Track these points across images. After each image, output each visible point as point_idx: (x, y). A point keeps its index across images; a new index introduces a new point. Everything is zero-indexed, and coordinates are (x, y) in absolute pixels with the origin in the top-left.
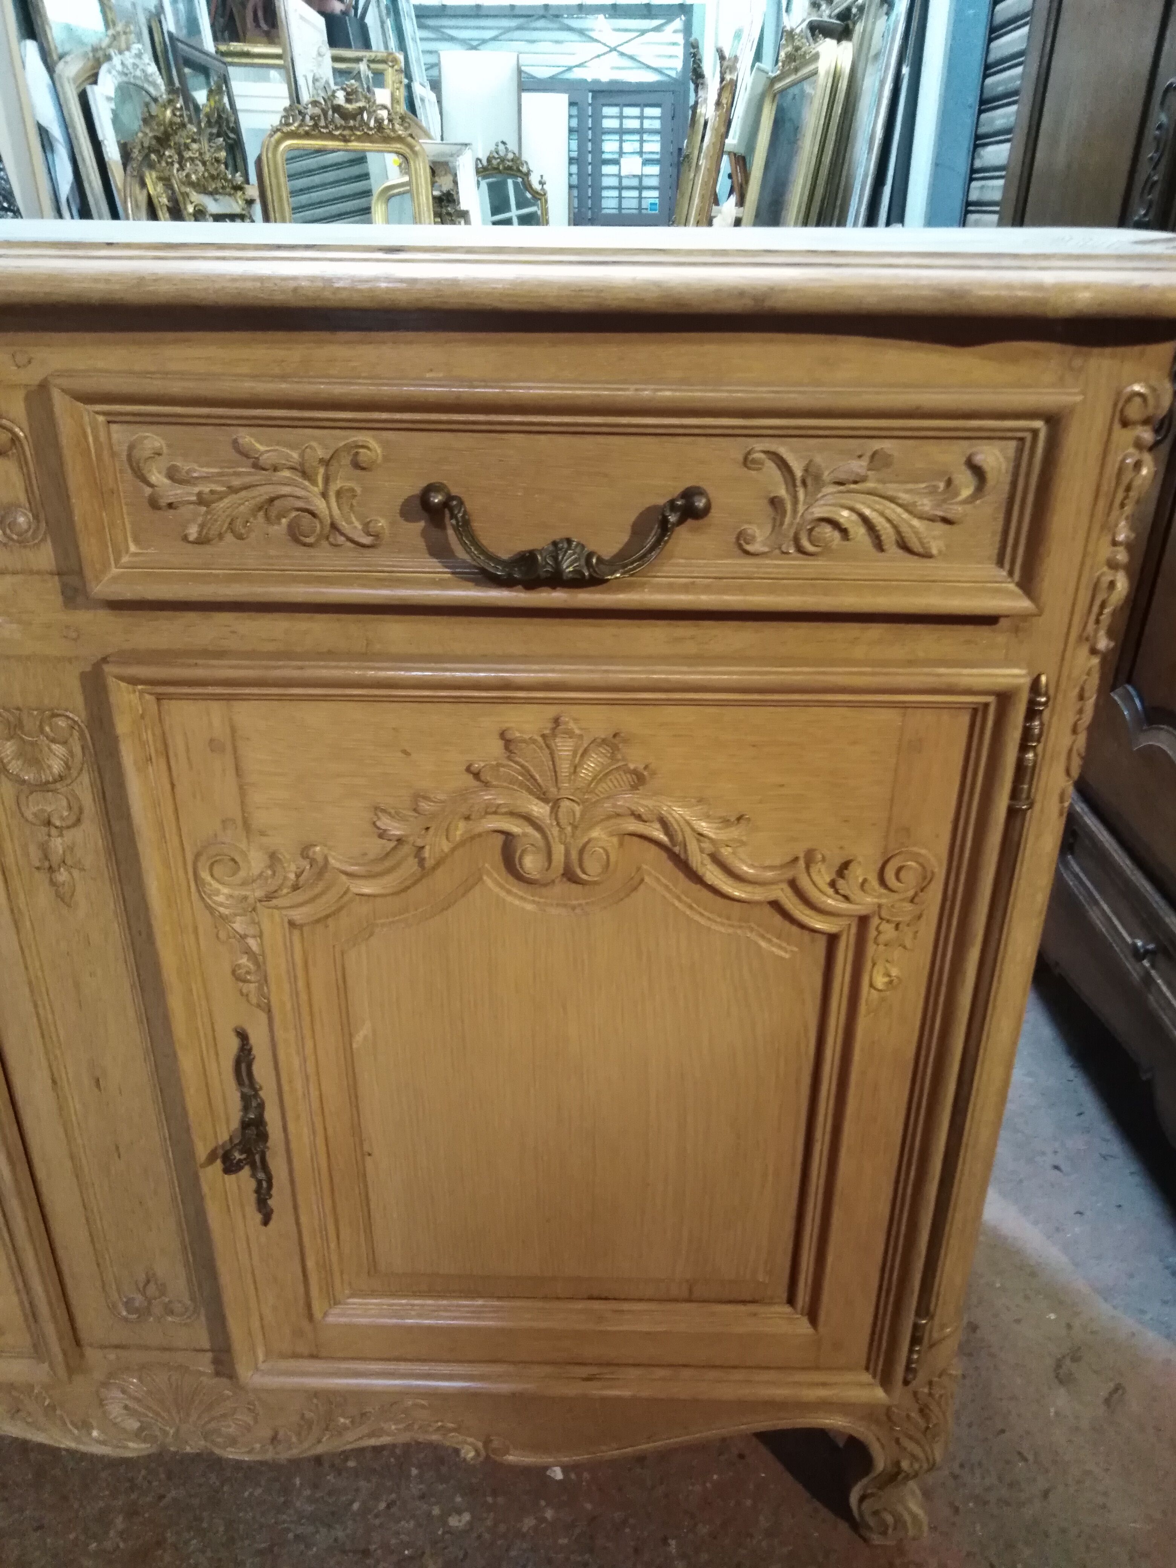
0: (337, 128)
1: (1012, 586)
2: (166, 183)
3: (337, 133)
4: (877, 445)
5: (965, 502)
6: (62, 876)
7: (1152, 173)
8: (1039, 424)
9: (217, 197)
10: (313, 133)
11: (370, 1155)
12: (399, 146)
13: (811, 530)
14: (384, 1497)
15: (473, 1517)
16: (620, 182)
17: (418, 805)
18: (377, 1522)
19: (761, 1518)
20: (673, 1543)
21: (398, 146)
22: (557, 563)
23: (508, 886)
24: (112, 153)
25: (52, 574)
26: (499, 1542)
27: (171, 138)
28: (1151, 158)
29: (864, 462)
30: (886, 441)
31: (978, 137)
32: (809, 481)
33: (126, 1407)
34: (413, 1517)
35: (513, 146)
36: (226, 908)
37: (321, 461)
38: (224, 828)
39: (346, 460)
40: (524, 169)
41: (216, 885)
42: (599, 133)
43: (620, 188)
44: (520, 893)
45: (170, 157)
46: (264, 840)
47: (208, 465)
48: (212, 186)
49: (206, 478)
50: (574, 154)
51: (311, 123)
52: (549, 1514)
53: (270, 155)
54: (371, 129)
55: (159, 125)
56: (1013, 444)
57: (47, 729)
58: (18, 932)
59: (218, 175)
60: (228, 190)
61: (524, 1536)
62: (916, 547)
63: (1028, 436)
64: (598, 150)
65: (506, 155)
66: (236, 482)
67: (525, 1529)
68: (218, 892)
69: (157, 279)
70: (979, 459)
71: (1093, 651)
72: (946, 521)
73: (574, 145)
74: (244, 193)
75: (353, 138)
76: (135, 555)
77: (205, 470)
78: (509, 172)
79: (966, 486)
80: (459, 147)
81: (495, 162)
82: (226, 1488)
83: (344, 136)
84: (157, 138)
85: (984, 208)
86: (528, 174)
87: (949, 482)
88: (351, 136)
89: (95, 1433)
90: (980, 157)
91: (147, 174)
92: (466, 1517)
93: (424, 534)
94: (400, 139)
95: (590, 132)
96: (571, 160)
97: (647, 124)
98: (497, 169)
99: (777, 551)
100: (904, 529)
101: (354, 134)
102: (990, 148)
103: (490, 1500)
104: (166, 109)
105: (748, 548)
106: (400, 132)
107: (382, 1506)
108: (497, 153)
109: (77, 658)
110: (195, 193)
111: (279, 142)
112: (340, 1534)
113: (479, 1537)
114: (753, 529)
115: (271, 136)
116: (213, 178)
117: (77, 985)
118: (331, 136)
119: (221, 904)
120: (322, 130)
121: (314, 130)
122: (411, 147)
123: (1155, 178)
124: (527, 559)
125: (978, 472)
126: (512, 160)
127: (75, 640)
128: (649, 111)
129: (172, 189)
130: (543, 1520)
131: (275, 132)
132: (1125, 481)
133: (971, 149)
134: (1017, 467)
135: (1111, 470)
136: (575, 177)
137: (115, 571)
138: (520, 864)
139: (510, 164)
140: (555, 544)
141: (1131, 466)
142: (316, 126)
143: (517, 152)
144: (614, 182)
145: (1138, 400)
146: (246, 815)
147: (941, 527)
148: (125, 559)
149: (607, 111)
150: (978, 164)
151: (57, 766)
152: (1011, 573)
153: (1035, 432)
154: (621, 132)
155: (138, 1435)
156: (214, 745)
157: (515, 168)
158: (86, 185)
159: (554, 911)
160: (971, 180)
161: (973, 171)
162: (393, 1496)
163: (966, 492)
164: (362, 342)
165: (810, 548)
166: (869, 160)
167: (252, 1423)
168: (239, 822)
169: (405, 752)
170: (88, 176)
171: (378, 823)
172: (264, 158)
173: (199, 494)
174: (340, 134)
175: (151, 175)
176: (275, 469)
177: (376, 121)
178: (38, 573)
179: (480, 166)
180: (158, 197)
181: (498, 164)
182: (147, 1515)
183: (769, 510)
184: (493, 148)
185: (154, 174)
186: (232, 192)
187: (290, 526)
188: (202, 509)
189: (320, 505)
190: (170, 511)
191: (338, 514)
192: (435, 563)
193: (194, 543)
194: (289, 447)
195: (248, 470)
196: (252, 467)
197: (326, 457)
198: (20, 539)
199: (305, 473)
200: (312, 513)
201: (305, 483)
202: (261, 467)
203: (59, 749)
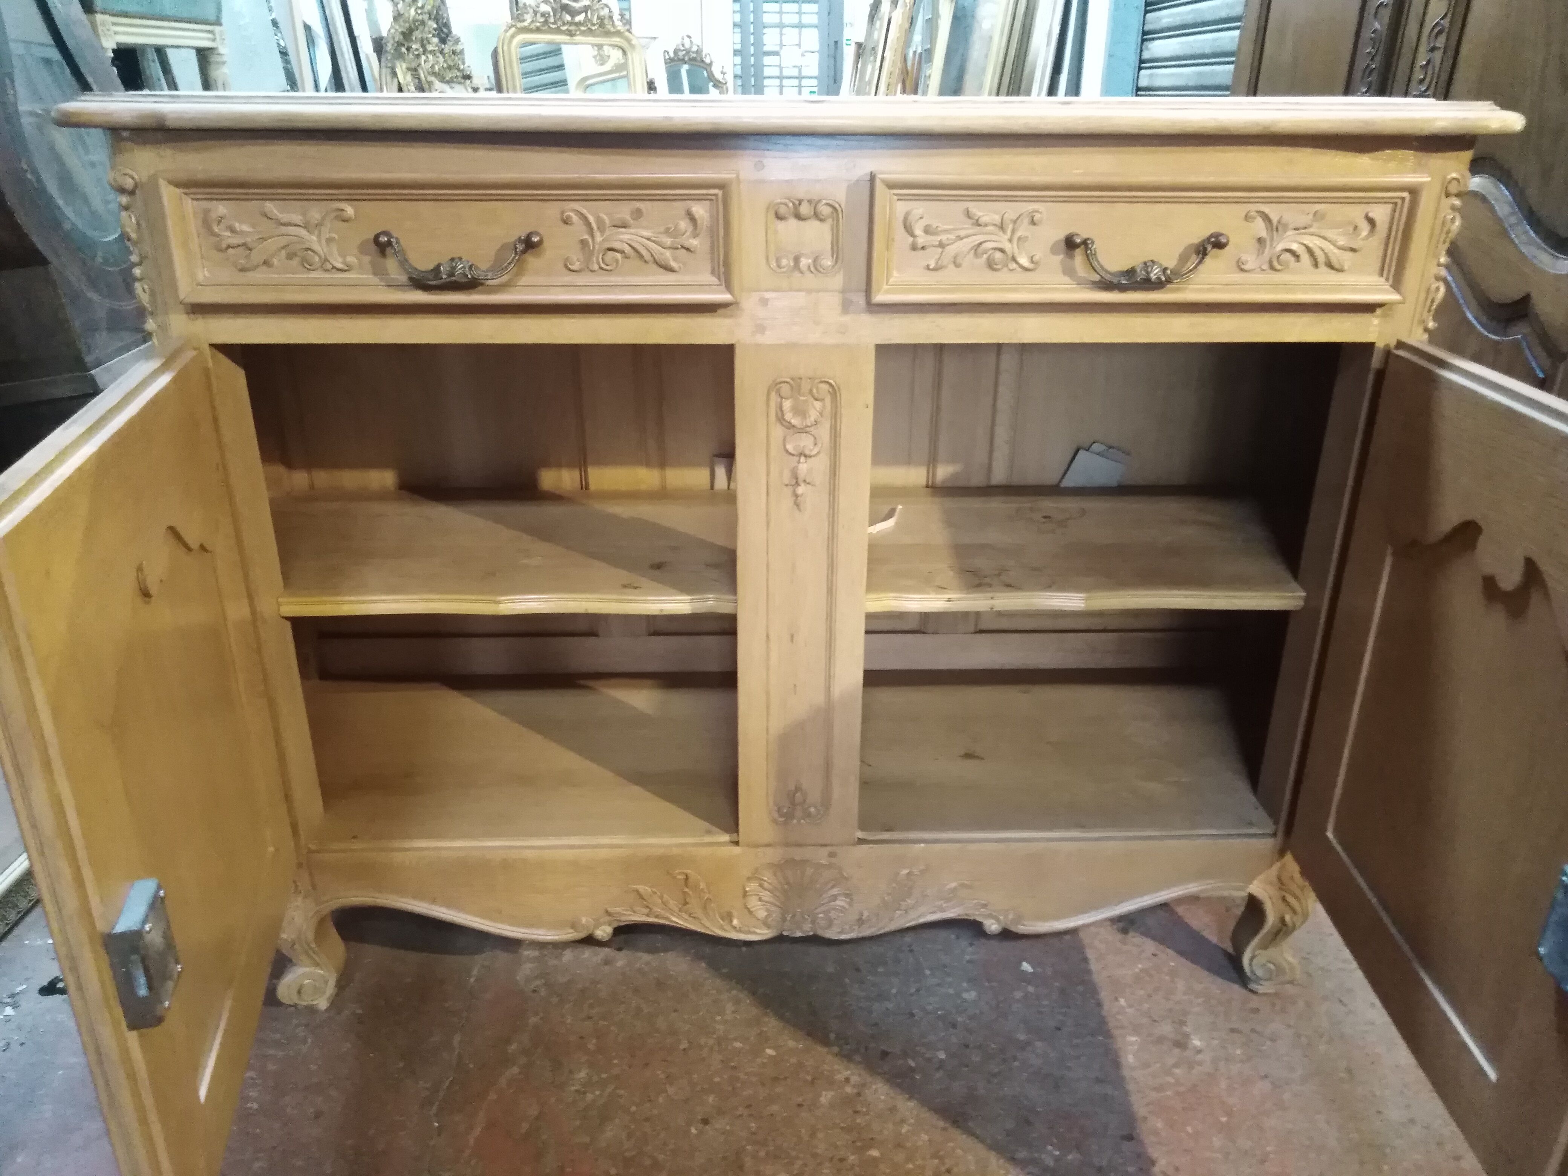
0: (564, 24)
1: (1388, 287)
2: (414, 73)
3: (564, 28)
4: (1318, 207)
5: (1363, 239)
6: (800, 490)
7: (1370, 63)
8: (1405, 194)
9: (453, 85)
10: (544, 28)
12: (618, 39)
13: (1279, 256)
15: (978, 993)
16: (781, 72)
18: (912, 998)
21: (616, 40)
22: (1148, 273)
24: (366, 48)
25: (839, 292)
26: (1002, 1005)
27: (414, 33)
28: (1369, 53)
29: (1311, 216)
30: (1323, 205)
31: (1144, 33)
32: (1280, 228)
33: (760, 900)
34: (937, 995)
35: (696, 40)
37: (1011, 220)
39: (1026, 221)
40: (707, 61)
42: (760, 27)
43: (781, 78)
45: (417, 50)
47: (947, 224)
48: (449, 75)
49: (946, 232)
50: (738, 47)
51: (542, 20)
52: (1030, 989)
53: (505, 48)
54: (594, 25)
55: (405, 22)
56: (1390, 206)
57: (815, 391)
58: (768, 529)
59: (454, 65)
60: (459, 79)
61: (1018, 1001)
62: (1337, 266)
63: (1399, 201)
64: (758, 44)
65: (691, 47)
66: (962, 233)
67: (1017, 998)
70: (1371, 215)
71: (1426, 330)
72: (1353, 250)
73: (738, 38)
74: (471, 82)
75: (578, 33)
76: (898, 277)
77: (945, 227)
78: (693, 63)
79: (1365, 228)
80: (647, 40)
81: (681, 54)
83: (570, 31)
84: (403, 34)
85: (1151, 93)
86: (710, 64)
87: (1356, 228)
88: (576, 31)
89: (735, 922)
90: (1147, 49)
91: (398, 65)
92: (974, 993)
93: (1062, 262)
94: (618, 33)
95: (752, 26)
96: (736, 53)
97: (806, 19)
98: (683, 60)
99: (1259, 269)
100: (1330, 255)
101: (579, 30)
102: (1157, 42)
103: (986, 984)
104: (410, 8)
105: (1243, 267)
106: (619, 28)
108: (683, 45)
109: (842, 345)
110: (437, 82)
111: (513, 36)
113: (987, 1003)
114: (1244, 257)
115: (506, 31)
116: (450, 68)
117: (793, 566)
118: (558, 31)
120: (551, 26)
121: (543, 26)
122: (629, 41)
123: (1374, 66)
124: (1130, 273)
125: (1371, 222)
126: (697, 52)
127: (844, 334)
128: (806, 7)
129: (419, 79)
130: (1028, 992)
131: (510, 28)
132: (1445, 229)
133: (1139, 43)
134: (1393, 218)
135: (1439, 222)
136: (739, 67)
137: (885, 287)
139: (695, 55)
140: (1145, 263)
141: (1449, 220)
142: (546, 22)
143: (700, 44)
144: (775, 72)
145: (1455, 182)
147: (1349, 254)
148: (892, 280)
149: (767, 7)
150: (1146, 55)
151: (814, 416)
152: (1387, 280)
153: (1403, 199)
154: (781, 26)
155: (766, 924)
157: (699, 59)
158: (343, 75)
160: (1140, 69)
161: (1142, 61)
163: (1365, 233)
165: (1279, 267)
166: (1047, 52)
167: (847, 906)
170: (346, 67)
172: (500, 50)
173: (940, 242)
174: (567, 29)
175: (401, 66)
176: (986, 225)
177: (598, 18)
178: (832, 291)
179: (667, 57)
180: (407, 85)
181: (684, 56)
183: (1257, 245)
184: (679, 42)
185: (404, 66)
186: (463, 81)
187: (988, 259)
188: (940, 250)
189: (1007, 246)
190: (922, 252)
191: (1016, 250)
192: (1067, 279)
193: (932, 270)
194: (996, 213)
195: (970, 226)
196: (973, 224)
197: (1015, 218)
198: (825, 271)
199: (1002, 227)
200: (1002, 250)
201: (1001, 233)
202: (978, 224)
203: (818, 404)
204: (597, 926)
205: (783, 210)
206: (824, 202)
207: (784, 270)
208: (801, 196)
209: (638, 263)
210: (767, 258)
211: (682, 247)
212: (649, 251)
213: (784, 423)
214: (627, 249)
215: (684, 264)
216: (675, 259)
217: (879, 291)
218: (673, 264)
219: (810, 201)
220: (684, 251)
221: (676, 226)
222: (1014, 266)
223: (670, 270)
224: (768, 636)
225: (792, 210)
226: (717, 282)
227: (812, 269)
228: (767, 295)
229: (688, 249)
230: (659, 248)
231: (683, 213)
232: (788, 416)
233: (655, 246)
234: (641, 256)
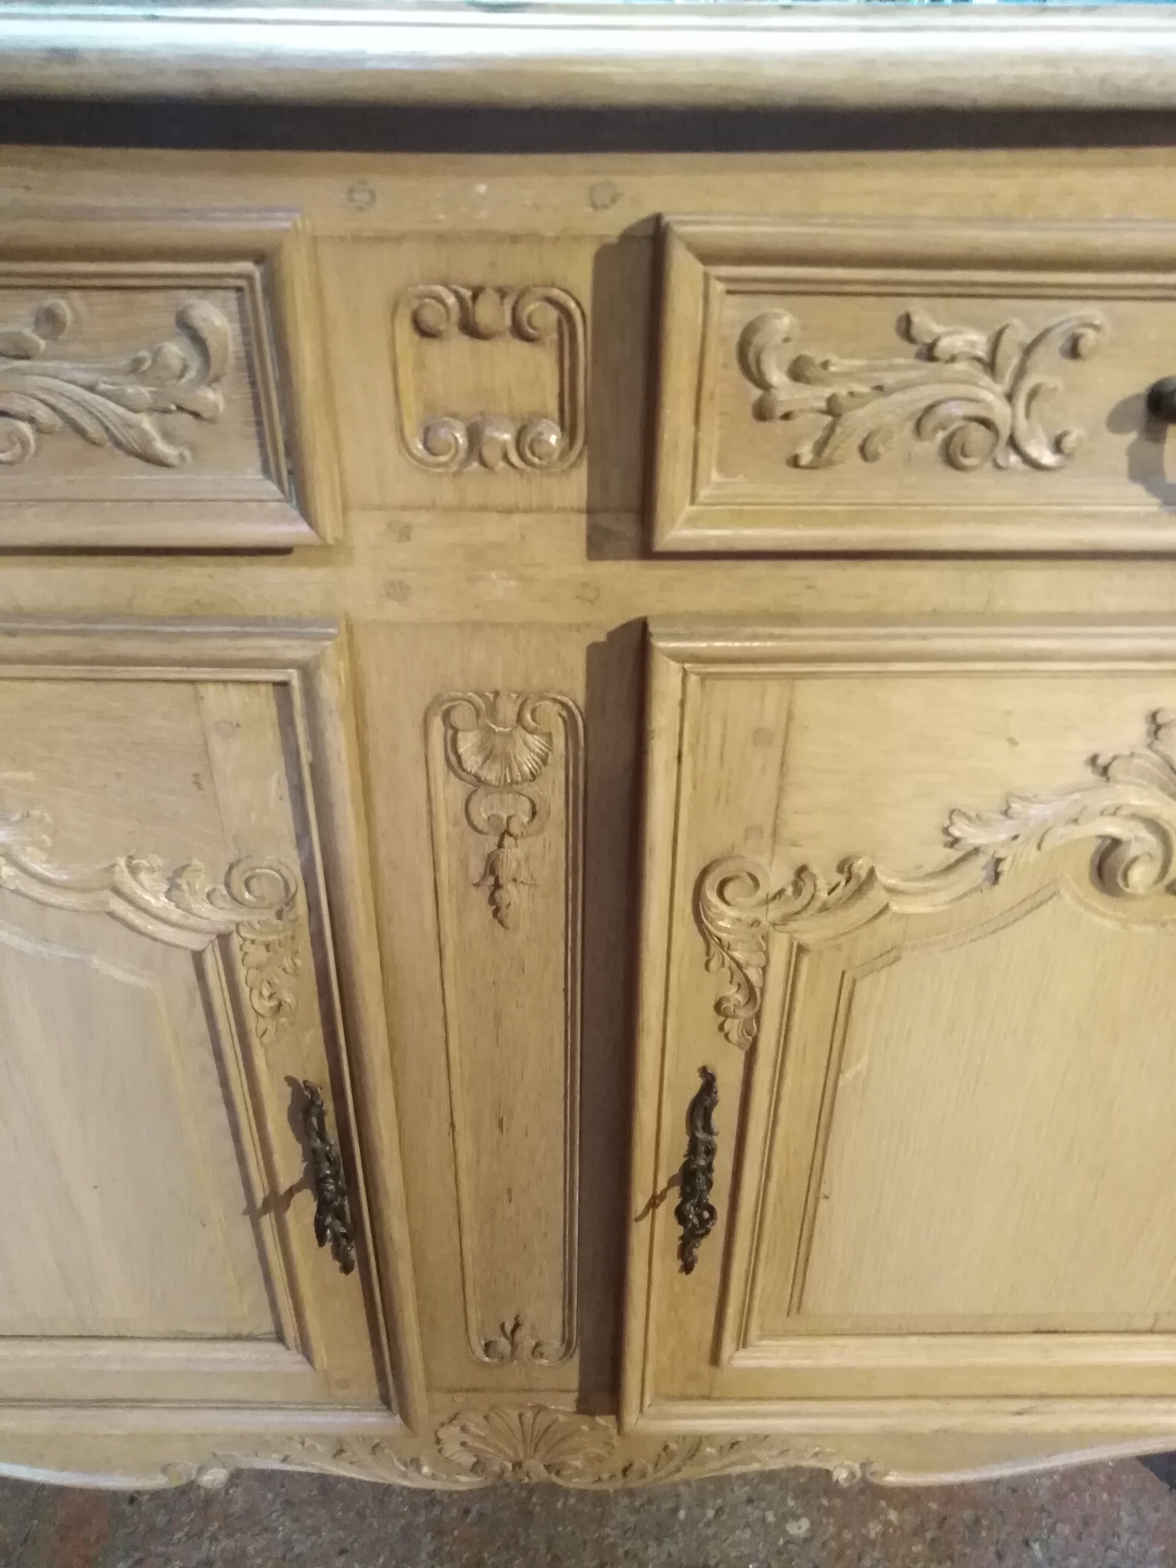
11: (826, 1197)
14: (710, 1502)
15: (812, 1523)
17: (1009, 807)
18: (710, 1531)
19: (1123, 1514)
20: (1036, 1546)
23: (1088, 900)
25: (579, 511)
26: (849, 1552)
33: (463, 1444)
34: (747, 1525)
36: (730, 934)
37: (1018, 346)
38: (746, 838)
39: (1057, 347)
41: (722, 906)
44: (1101, 908)
46: (794, 851)
47: (852, 356)
49: (847, 375)
52: (893, 1516)
57: (527, 716)
58: (441, 961)
61: (873, 1543)
66: (889, 379)
67: (872, 1535)
68: (722, 917)
69: (896, 62)
76: (719, 486)
77: (847, 362)
82: (534, 1499)
89: (426, 1470)
92: (805, 1523)
93: (1132, 452)
103: (825, 1501)
107: (711, 1513)
109: (588, 625)
112: (673, 1549)
113: (824, 1545)
117: (498, 1019)
119: (725, 930)
127: (592, 602)
130: (887, 1523)
137: (689, 509)
138: (1125, 876)
146: (778, 821)
148: (703, 492)
151: (527, 762)
155: (475, 1468)
156: (760, 736)
159: (1137, 929)
162: (719, 1501)
164: (1115, 165)
168: (768, 830)
169: (1012, 742)
171: (951, 830)
173: (830, 398)
176: (953, 359)
178: (562, 510)
182: (456, 1533)
187: (948, 443)
188: (828, 419)
189: (1000, 412)
190: (784, 423)
191: (1022, 423)
192: (1138, 491)
193: (806, 467)
194: (977, 325)
195: (911, 361)
196: (918, 356)
197: (1028, 340)
198: (544, 463)
199: (991, 366)
200: (986, 423)
201: (986, 380)
202: (929, 354)
203: (536, 742)
204: (201, 1470)
205: (431, 316)
206: (540, 291)
207: (443, 459)
208: (476, 279)
209: (78, 443)
210: (400, 431)
211: (180, 408)
212: (97, 418)
213: (464, 775)
214: (43, 414)
215: (193, 448)
216: (168, 436)
217: (673, 522)
218: (161, 447)
219: (502, 293)
220: (187, 418)
221: (157, 354)
222: (1014, 459)
223: (159, 462)
224: (452, 1125)
225: (455, 315)
226: (280, 495)
227: (514, 458)
228: (407, 517)
229: (196, 415)
230: (121, 410)
231: (172, 320)
232: (472, 762)
233: (112, 405)
234: (80, 431)
